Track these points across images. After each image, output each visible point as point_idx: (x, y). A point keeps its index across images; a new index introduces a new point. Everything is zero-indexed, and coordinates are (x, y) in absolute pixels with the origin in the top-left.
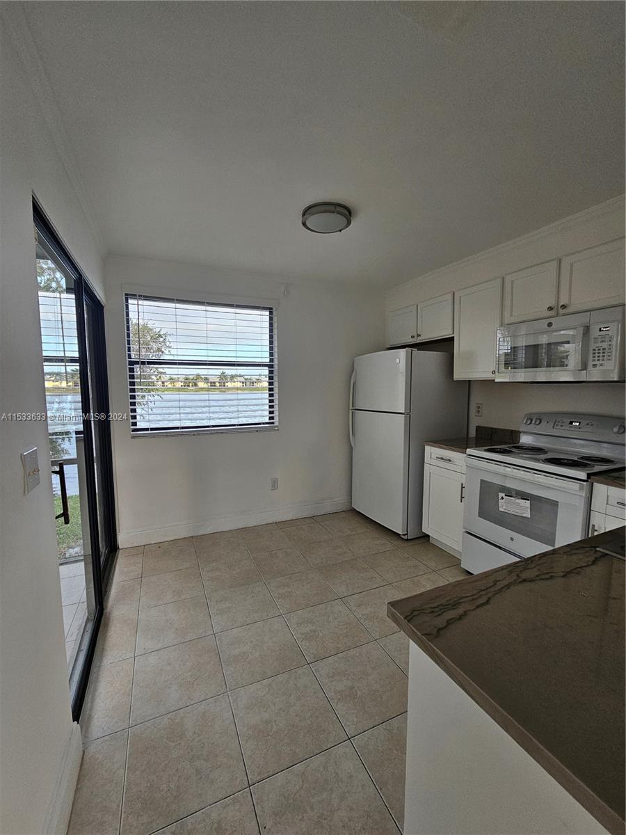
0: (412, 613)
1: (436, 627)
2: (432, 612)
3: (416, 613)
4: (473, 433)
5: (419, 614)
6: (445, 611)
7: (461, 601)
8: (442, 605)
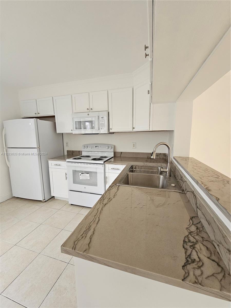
0: (74, 244)
1: (87, 244)
2: (82, 238)
3: (76, 243)
4: (66, 153)
5: (77, 243)
6: (87, 234)
7: (90, 225)
8: (85, 231)
